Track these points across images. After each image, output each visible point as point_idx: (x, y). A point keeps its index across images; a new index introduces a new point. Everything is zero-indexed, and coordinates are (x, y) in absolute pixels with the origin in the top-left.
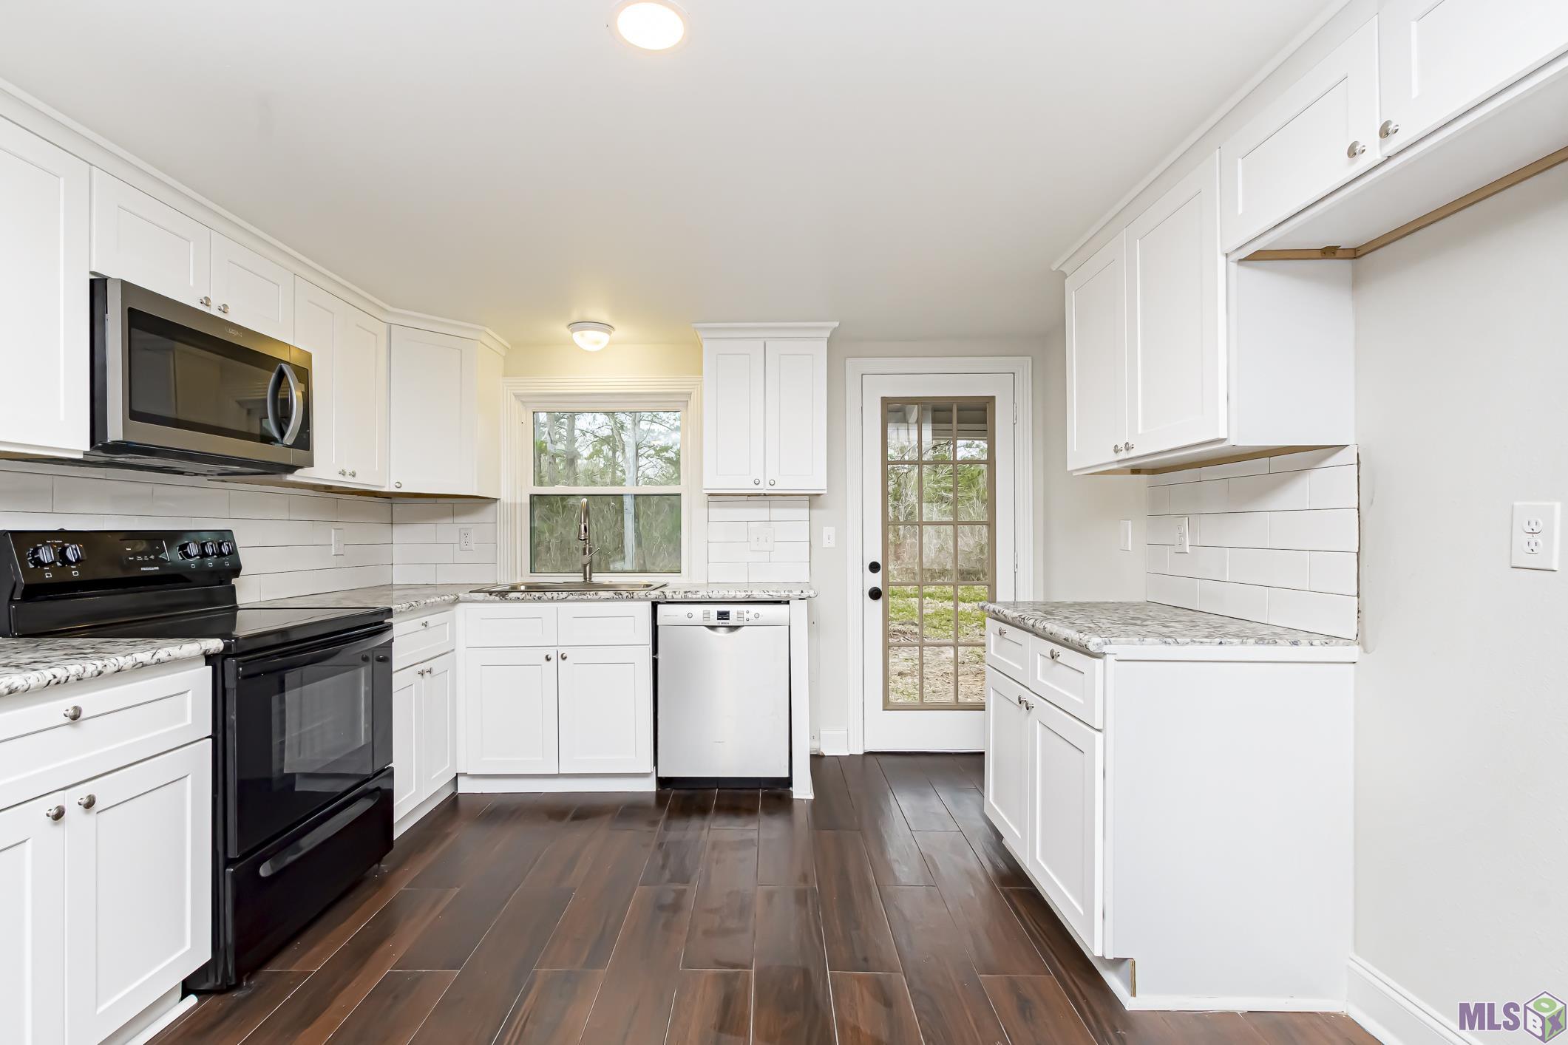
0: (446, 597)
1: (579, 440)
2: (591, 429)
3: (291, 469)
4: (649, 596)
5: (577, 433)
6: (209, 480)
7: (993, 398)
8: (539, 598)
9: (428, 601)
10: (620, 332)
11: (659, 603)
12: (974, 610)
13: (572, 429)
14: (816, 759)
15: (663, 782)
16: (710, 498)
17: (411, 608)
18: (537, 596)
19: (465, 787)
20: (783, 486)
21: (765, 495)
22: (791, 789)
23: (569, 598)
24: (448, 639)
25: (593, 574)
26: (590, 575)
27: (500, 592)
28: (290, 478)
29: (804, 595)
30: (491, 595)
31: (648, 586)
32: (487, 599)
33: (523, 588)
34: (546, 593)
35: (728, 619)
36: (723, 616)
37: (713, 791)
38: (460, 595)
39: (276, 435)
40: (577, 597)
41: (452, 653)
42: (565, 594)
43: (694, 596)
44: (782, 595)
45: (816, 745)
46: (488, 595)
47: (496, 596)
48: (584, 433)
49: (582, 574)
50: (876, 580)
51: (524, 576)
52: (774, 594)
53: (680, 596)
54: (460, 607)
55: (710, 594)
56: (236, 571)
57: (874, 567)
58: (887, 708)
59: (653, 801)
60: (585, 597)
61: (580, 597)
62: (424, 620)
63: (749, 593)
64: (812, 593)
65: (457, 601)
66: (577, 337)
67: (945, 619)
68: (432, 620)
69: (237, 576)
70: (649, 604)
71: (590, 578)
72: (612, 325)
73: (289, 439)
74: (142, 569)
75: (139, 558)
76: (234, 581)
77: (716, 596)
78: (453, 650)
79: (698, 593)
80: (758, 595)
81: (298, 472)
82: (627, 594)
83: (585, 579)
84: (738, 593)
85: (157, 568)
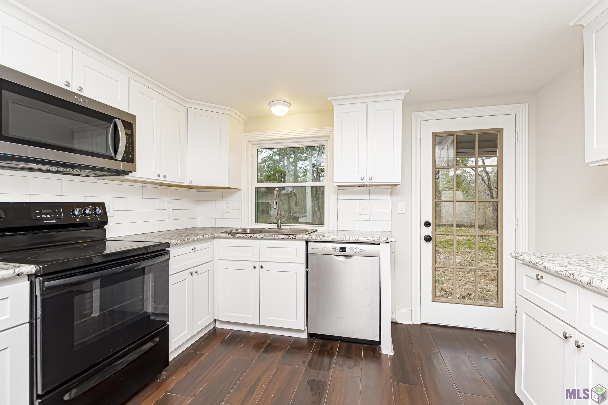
0: (207, 236)
1: (299, 171)
2: (303, 167)
3: (127, 173)
4: (304, 238)
5: (298, 168)
6: (96, 179)
7: (502, 129)
8: (250, 237)
9: (195, 238)
10: (294, 107)
11: (309, 241)
12: (464, 240)
13: (296, 167)
14: (394, 324)
15: (311, 335)
16: (339, 188)
17: (183, 242)
18: (249, 236)
19: (219, 325)
20: (376, 180)
21: (367, 185)
22: (380, 346)
23: (264, 237)
24: (209, 256)
25: (282, 225)
26: (280, 225)
27: (233, 233)
28: (126, 177)
29: (388, 241)
30: (229, 235)
31: (307, 231)
32: (227, 236)
33: (248, 231)
34: (254, 235)
35: (346, 252)
36: (343, 249)
37: (337, 342)
38: (216, 234)
39: (113, 155)
40: (268, 237)
41: (212, 261)
42: (262, 236)
43: (327, 239)
44: (376, 239)
45: (394, 317)
46: (227, 235)
47: (231, 235)
48: (300, 168)
49: (276, 224)
50: (429, 231)
51: (252, 225)
52: (371, 239)
53: (319, 239)
54: (216, 240)
55: (336, 238)
56: (106, 223)
57: (427, 224)
58: (434, 301)
59: (306, 342)
60: (272, 237)
61: (270, 237)
62: (193, 247)
63: (357, 238)
64: (393, 239)
65: (213, 238)
66: (273, 109)
67: (450, 244)
68: (198, 246)
69: (106, 224)
70: (305, 242)
71: (280, 227)
72: (291, 103)
73: (119, 157)
74: (44, 222)
75: (44, 216)
76: (105, 227)
77: (339, 239)
78: (213, 260)
79: (329, 237)
80: (361, 239)
81: (130, 174)
82: (293, 237)
83: (278, 227)
84: (351, 238)
85: (55, 221)
